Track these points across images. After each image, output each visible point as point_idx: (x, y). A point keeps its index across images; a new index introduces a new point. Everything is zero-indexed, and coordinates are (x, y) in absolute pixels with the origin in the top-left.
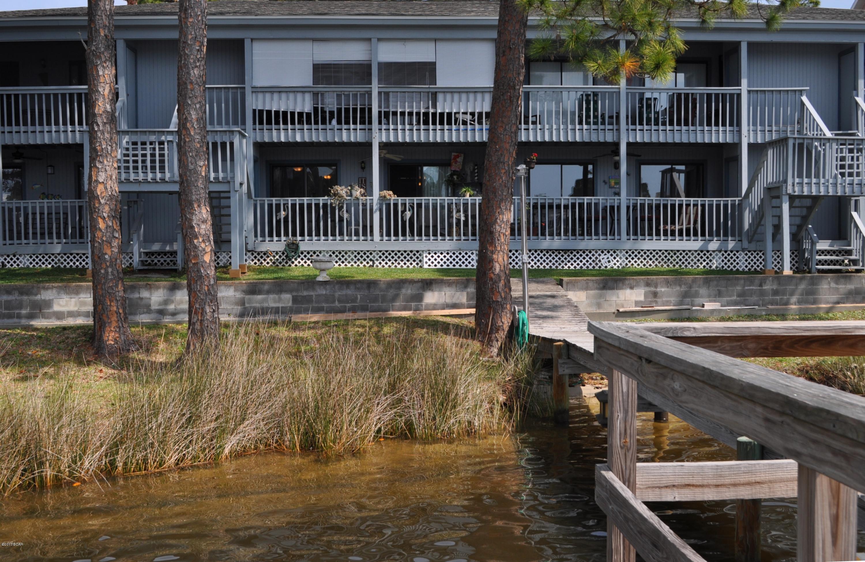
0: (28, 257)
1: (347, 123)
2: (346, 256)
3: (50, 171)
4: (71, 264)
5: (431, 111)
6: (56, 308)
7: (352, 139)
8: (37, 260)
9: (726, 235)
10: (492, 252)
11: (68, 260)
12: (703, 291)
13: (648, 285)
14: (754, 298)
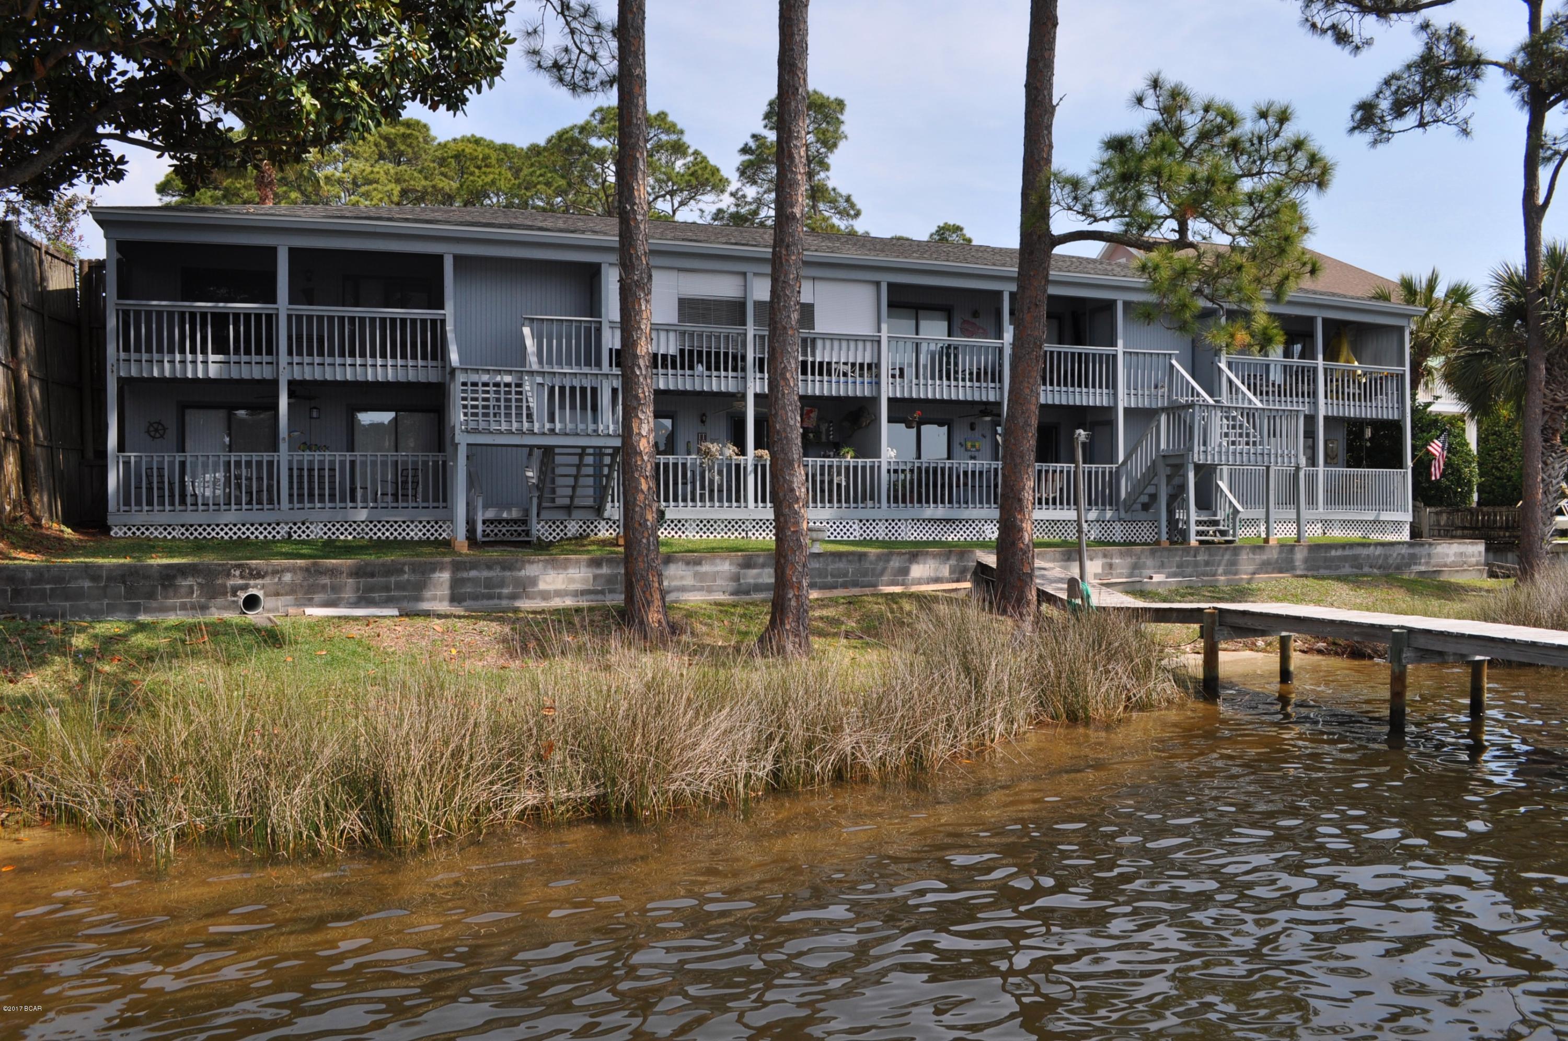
0: (321, 525)
1: (717, 369)
2: (715, 526)
3: (315, 414)
4: (379, 534)
5: (810, 359)
6: (542, 586)
7: (723, 389)
8: (334, 529)
9: (1104, 504)
10: (1022, 521)
11: (375, 530)
12: (1149, 562)
13: (1105, 556)
14: (1189, 570)
